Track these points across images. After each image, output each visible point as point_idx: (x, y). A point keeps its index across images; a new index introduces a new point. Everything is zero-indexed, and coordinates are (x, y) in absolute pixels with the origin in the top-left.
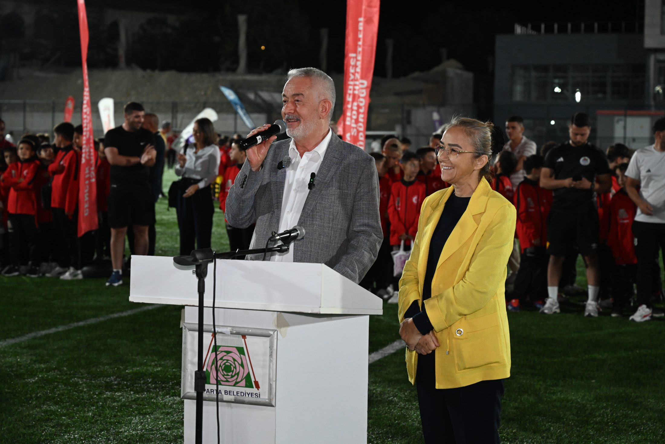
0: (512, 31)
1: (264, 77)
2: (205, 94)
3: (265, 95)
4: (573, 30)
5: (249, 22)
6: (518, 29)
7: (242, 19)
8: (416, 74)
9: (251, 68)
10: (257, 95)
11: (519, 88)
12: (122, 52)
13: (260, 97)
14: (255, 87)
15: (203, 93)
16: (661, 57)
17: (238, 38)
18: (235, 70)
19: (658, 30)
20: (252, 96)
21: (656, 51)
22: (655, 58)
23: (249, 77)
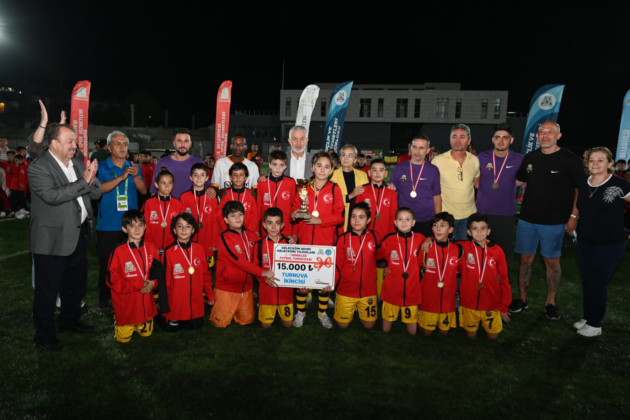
1: (141, 129)
3: (141, 136)
4: (256, 114)
5: (135, 107)
6: (236, 113)
7: (132, 106)
8: (202, 129)
9: (136, 125)
10: (137, 135)
14: (136, 133)
16: (286, 124)
17: (131, 113)
18: (129, 126)
19: (285, 114)
20: (135, 136)
21: (284, 122)
22: (284, 124)
23: (135, 129)
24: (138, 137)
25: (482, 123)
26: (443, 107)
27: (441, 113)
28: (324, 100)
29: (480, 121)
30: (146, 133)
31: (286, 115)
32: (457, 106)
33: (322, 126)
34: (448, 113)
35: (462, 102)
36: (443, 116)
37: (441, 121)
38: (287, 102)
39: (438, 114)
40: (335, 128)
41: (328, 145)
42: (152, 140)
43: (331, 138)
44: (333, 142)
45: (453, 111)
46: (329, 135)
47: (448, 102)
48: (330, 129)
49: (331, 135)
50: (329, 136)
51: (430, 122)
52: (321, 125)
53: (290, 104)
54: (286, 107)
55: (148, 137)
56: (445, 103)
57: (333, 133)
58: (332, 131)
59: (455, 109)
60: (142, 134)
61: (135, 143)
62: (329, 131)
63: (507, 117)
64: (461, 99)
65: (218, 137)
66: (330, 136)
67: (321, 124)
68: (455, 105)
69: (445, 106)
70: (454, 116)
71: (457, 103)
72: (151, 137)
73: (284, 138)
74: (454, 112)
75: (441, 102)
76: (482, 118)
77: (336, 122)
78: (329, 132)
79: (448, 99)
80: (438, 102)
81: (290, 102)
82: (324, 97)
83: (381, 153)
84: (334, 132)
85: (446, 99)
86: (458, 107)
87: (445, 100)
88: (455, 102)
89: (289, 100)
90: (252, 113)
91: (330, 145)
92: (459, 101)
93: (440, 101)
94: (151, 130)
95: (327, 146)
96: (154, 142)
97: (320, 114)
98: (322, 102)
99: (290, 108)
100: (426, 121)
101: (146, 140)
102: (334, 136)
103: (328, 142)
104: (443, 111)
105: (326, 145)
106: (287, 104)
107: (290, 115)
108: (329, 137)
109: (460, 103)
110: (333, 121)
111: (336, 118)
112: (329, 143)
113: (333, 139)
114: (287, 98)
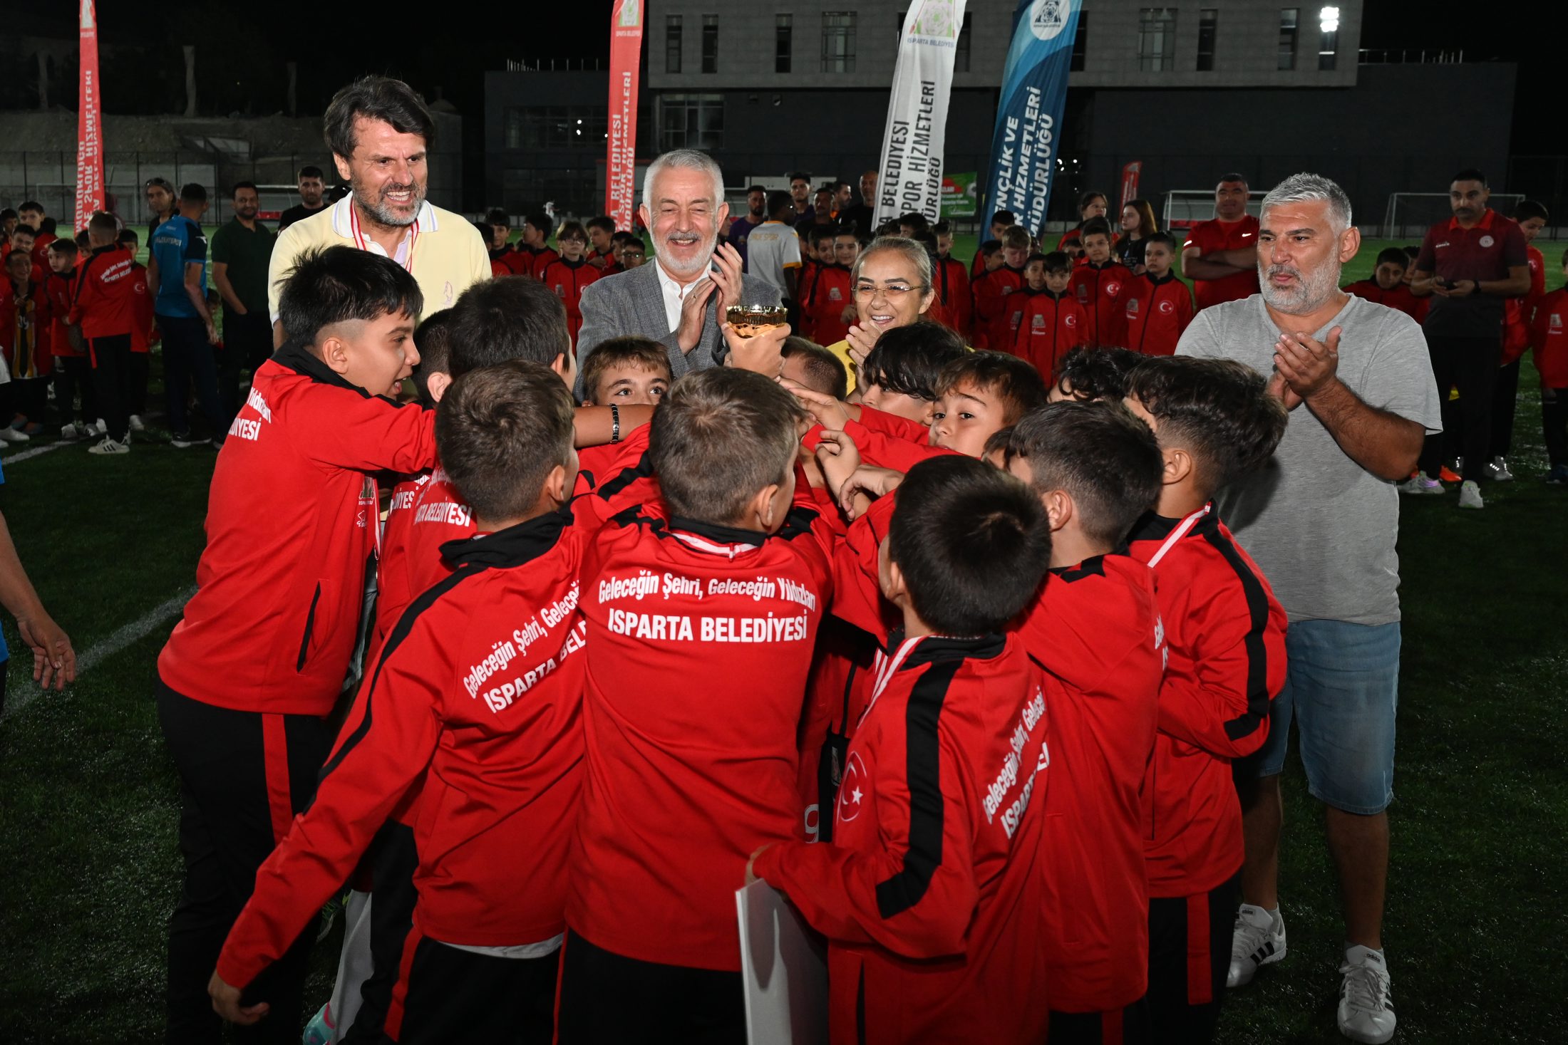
0: (503, 67)
1: (217, 121)
2: (143, 141)
3: (218, 143)
4: (571, 68)
5: (197, 54)
6: (511, 66)
7: (188, 51)
9: (202, 111)
10: (207, 142)
11: (513, 133)
12: (42, 91)
13: (212, 145)
14: (205, 133)
15: (140, 140)
16: (668, 98)
17: (185, 73)
18: (182, 113)
19: (663, 68)
20: (201, 144)
21: (662, 91)
22: (661, 99)
23: (198, 121)
24: (210, 149)
25: (1282, 84)
26: (1159, 37)
27: (1151, 57)
28: (784, 22)
29: (1276, 79)
30: (236, 135)
31: (668, 71)
32: (1202, 32)
33: (778, 104)
34: (1173, 54)
35: (1220, 18)
36: (1157, 65)
37: (1154, 81)
38: (670, 28)
39: (1144, 58)
40: (1029, 122)
41: (1007, 182)
42: (255, 155)
43: (1016, 155)
44: (1023, 170)
45: (1189, 48)
46: (1009, 145)
47: (1174, 21)
48: (1012, 124)
49: (1016, 146)
50: (1009, 149)
51: (1120, 84)
52: (776, 101)
53: (678, 37)
54: (667, 45)
55: (243, 147)
56: (1165, 22)
57: (1024, 140)
58: (1019, 133)
59: (1196, 42)
60: (221, 137)
61: (203, 167)
62: (1008, 131)
63: (1361, 64)
64: (1215, 11)
65: (614, 161)
66: (1011, 151)
67: (777, 96)
68: (1196, 30)
69: (1165, 32)
70: (1194, 64)
71: (1204, 23)
72: (250, 149)
73: (661, 140)
74: (1195, 52)
75: (1152, 21)
76: (1280, 69)
77: (1033, 101)
78: (1011, 138)
79: (1173, 11)
80: (1144, 22)
81: (679, 28)
82: (785, 12)
83: (973, 185)
84: (1026, 137)
85: (1169, 10)
86: (1206, 35)
87: (1165, 15)
88: (1196, 19)
89: (675, 22)
90: (560, 66)
91: (1013, 181)
92: (1209, 16)
93: (1149, 16)
94: (248, 125)
95: (1004, 184)
96: (261, 161)
97: (773, 66)
98: (779, 28)
99: (679, 48)
100: (1106, 81)
101: (236, 155)
102: (1026, 150)
103: (1006, 169)
104: (1158, 48)
105: (1000, 181)
106: (670, 37)
107: (679, 71)
108: (1007, 154)
109: (1213, 22)
110: (1022, 96)
111: (1035, 86)
112: (1009, 175)
113: (1024, 160)
114: (668, 17)
